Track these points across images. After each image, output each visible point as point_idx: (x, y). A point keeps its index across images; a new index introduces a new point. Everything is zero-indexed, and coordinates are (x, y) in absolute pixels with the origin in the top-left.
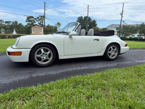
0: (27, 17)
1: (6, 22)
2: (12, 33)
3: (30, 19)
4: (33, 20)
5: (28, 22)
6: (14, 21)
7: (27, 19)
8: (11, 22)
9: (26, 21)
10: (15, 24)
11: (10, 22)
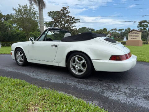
0: (139, 22)
1: (119, 30)
2: (122, 40)
3: (143, 24)
4: (145, 24)
5: (139, 28)
6: (127, 28)
7: (139, 25)
8: (124, 29)
9: (138, 27)
10: (127, 31)
11: (122, 29)
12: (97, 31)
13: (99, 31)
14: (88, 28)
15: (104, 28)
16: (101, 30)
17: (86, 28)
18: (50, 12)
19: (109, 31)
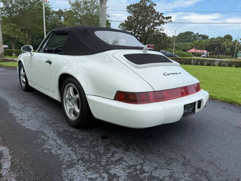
12: (213, 39)
13: (216, 39)
14: (197, 34)
15: (226, 35)
16: (219, 38)
17: (192, 33)
18: (131, 5)
19: (236, 41)
